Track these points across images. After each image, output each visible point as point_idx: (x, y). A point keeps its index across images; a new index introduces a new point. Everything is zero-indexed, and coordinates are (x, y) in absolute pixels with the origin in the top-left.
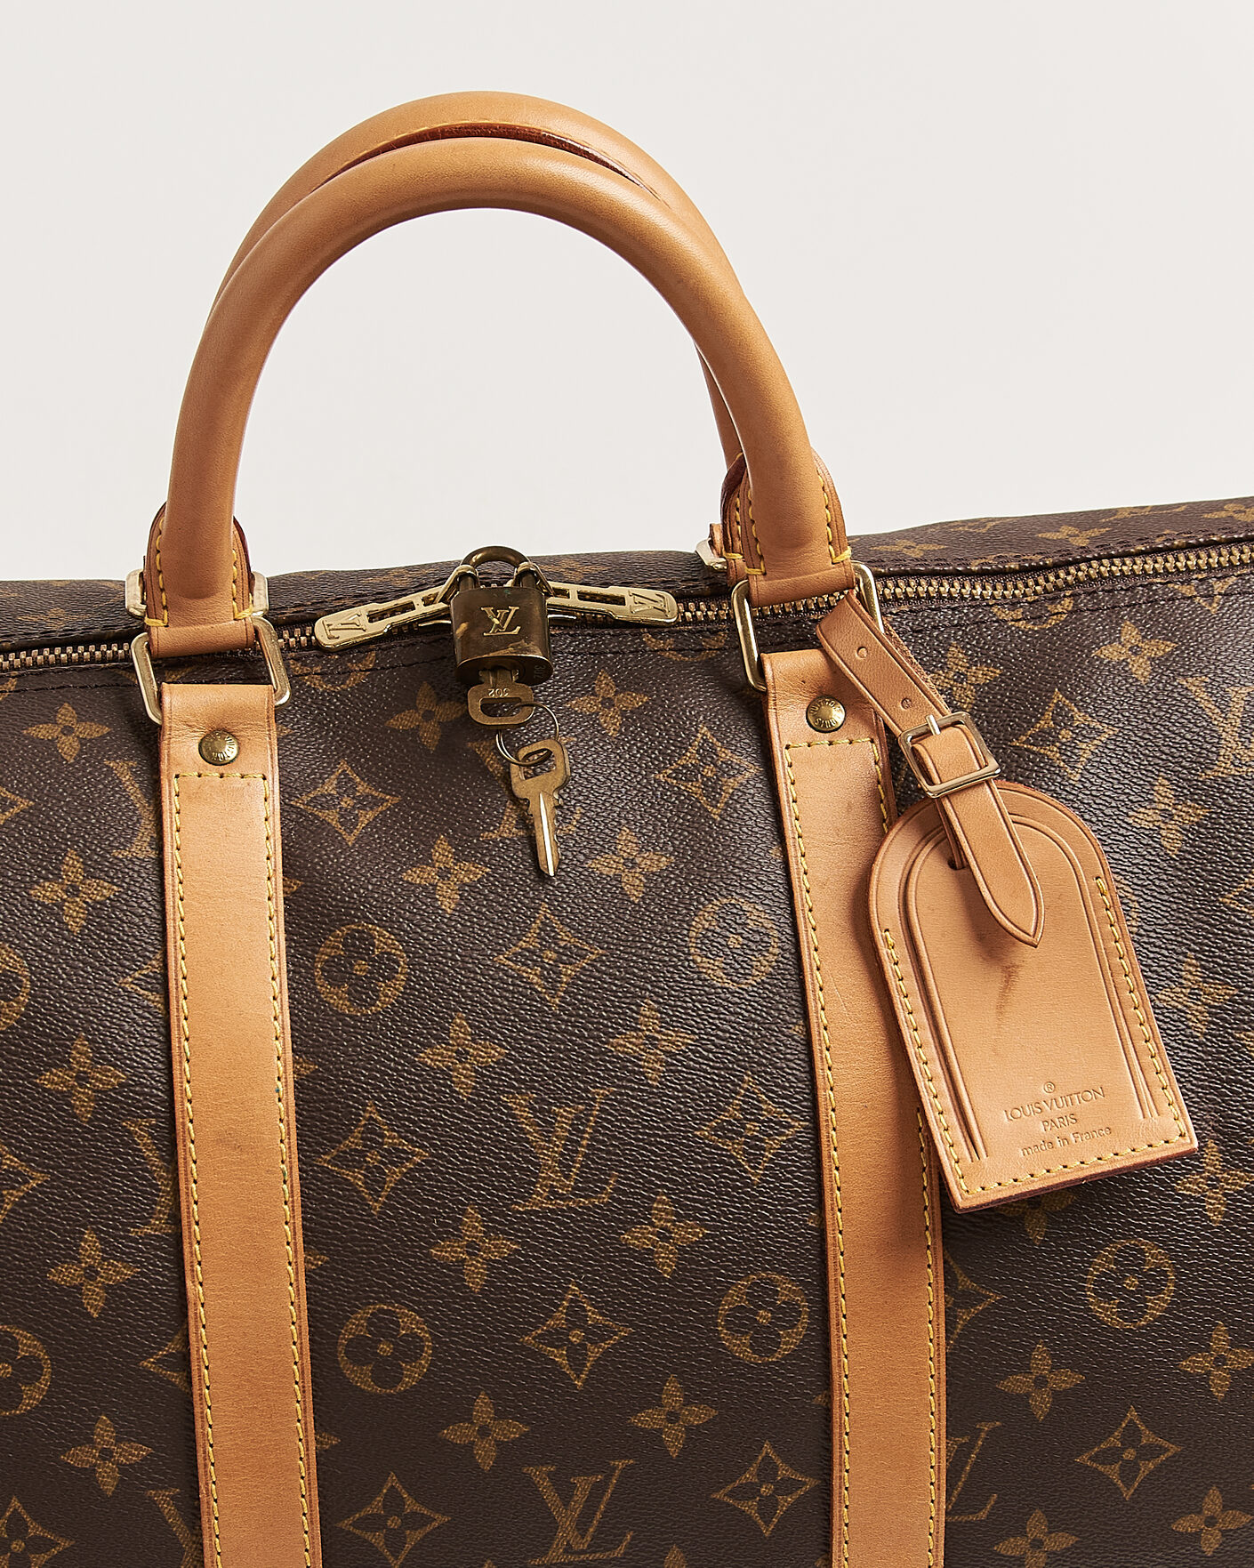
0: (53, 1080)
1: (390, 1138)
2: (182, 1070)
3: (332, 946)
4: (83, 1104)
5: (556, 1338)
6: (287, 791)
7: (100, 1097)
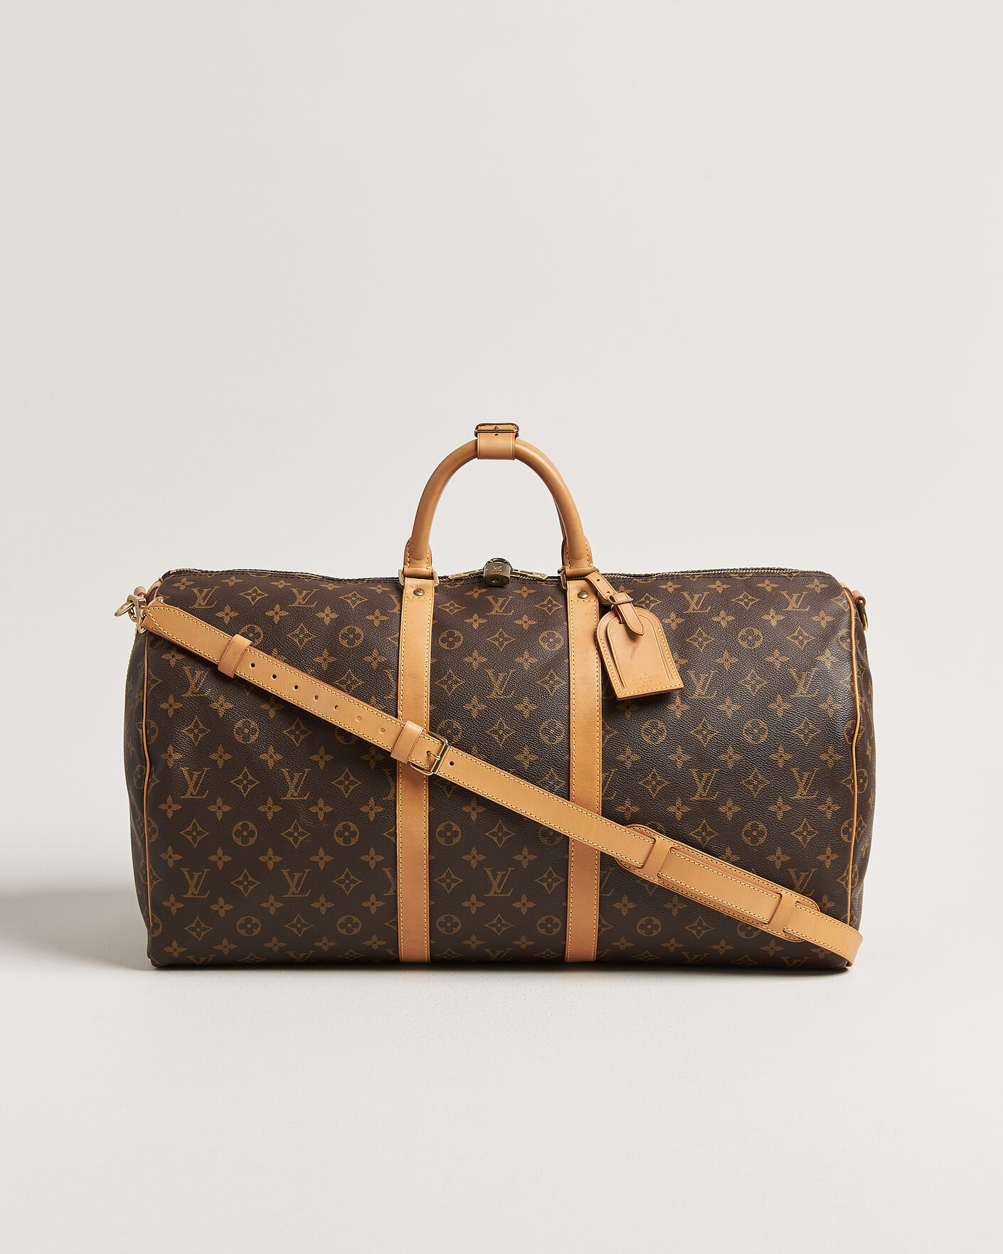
0: (367, 659)
1: (455, 678)
2: (401, 659)
3: (444, 635)
4: (375, 665)
5: (495, 732)
6: (436, 603)
7: (380, 663)
